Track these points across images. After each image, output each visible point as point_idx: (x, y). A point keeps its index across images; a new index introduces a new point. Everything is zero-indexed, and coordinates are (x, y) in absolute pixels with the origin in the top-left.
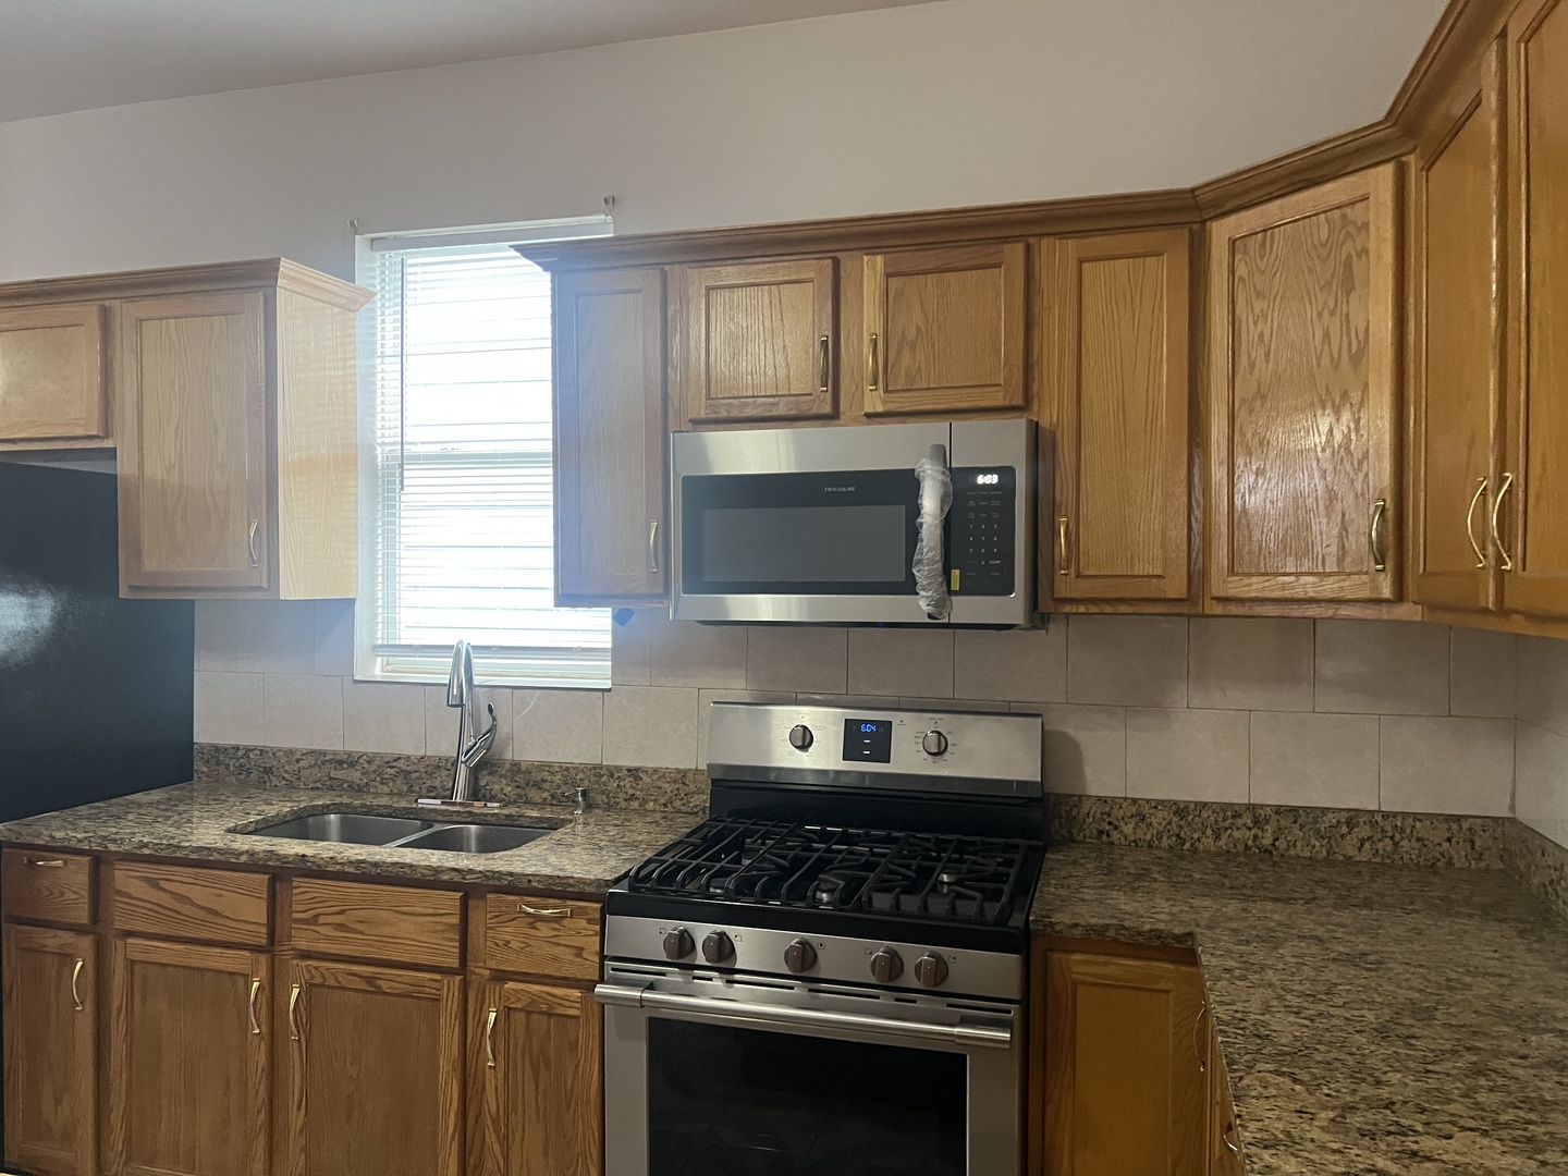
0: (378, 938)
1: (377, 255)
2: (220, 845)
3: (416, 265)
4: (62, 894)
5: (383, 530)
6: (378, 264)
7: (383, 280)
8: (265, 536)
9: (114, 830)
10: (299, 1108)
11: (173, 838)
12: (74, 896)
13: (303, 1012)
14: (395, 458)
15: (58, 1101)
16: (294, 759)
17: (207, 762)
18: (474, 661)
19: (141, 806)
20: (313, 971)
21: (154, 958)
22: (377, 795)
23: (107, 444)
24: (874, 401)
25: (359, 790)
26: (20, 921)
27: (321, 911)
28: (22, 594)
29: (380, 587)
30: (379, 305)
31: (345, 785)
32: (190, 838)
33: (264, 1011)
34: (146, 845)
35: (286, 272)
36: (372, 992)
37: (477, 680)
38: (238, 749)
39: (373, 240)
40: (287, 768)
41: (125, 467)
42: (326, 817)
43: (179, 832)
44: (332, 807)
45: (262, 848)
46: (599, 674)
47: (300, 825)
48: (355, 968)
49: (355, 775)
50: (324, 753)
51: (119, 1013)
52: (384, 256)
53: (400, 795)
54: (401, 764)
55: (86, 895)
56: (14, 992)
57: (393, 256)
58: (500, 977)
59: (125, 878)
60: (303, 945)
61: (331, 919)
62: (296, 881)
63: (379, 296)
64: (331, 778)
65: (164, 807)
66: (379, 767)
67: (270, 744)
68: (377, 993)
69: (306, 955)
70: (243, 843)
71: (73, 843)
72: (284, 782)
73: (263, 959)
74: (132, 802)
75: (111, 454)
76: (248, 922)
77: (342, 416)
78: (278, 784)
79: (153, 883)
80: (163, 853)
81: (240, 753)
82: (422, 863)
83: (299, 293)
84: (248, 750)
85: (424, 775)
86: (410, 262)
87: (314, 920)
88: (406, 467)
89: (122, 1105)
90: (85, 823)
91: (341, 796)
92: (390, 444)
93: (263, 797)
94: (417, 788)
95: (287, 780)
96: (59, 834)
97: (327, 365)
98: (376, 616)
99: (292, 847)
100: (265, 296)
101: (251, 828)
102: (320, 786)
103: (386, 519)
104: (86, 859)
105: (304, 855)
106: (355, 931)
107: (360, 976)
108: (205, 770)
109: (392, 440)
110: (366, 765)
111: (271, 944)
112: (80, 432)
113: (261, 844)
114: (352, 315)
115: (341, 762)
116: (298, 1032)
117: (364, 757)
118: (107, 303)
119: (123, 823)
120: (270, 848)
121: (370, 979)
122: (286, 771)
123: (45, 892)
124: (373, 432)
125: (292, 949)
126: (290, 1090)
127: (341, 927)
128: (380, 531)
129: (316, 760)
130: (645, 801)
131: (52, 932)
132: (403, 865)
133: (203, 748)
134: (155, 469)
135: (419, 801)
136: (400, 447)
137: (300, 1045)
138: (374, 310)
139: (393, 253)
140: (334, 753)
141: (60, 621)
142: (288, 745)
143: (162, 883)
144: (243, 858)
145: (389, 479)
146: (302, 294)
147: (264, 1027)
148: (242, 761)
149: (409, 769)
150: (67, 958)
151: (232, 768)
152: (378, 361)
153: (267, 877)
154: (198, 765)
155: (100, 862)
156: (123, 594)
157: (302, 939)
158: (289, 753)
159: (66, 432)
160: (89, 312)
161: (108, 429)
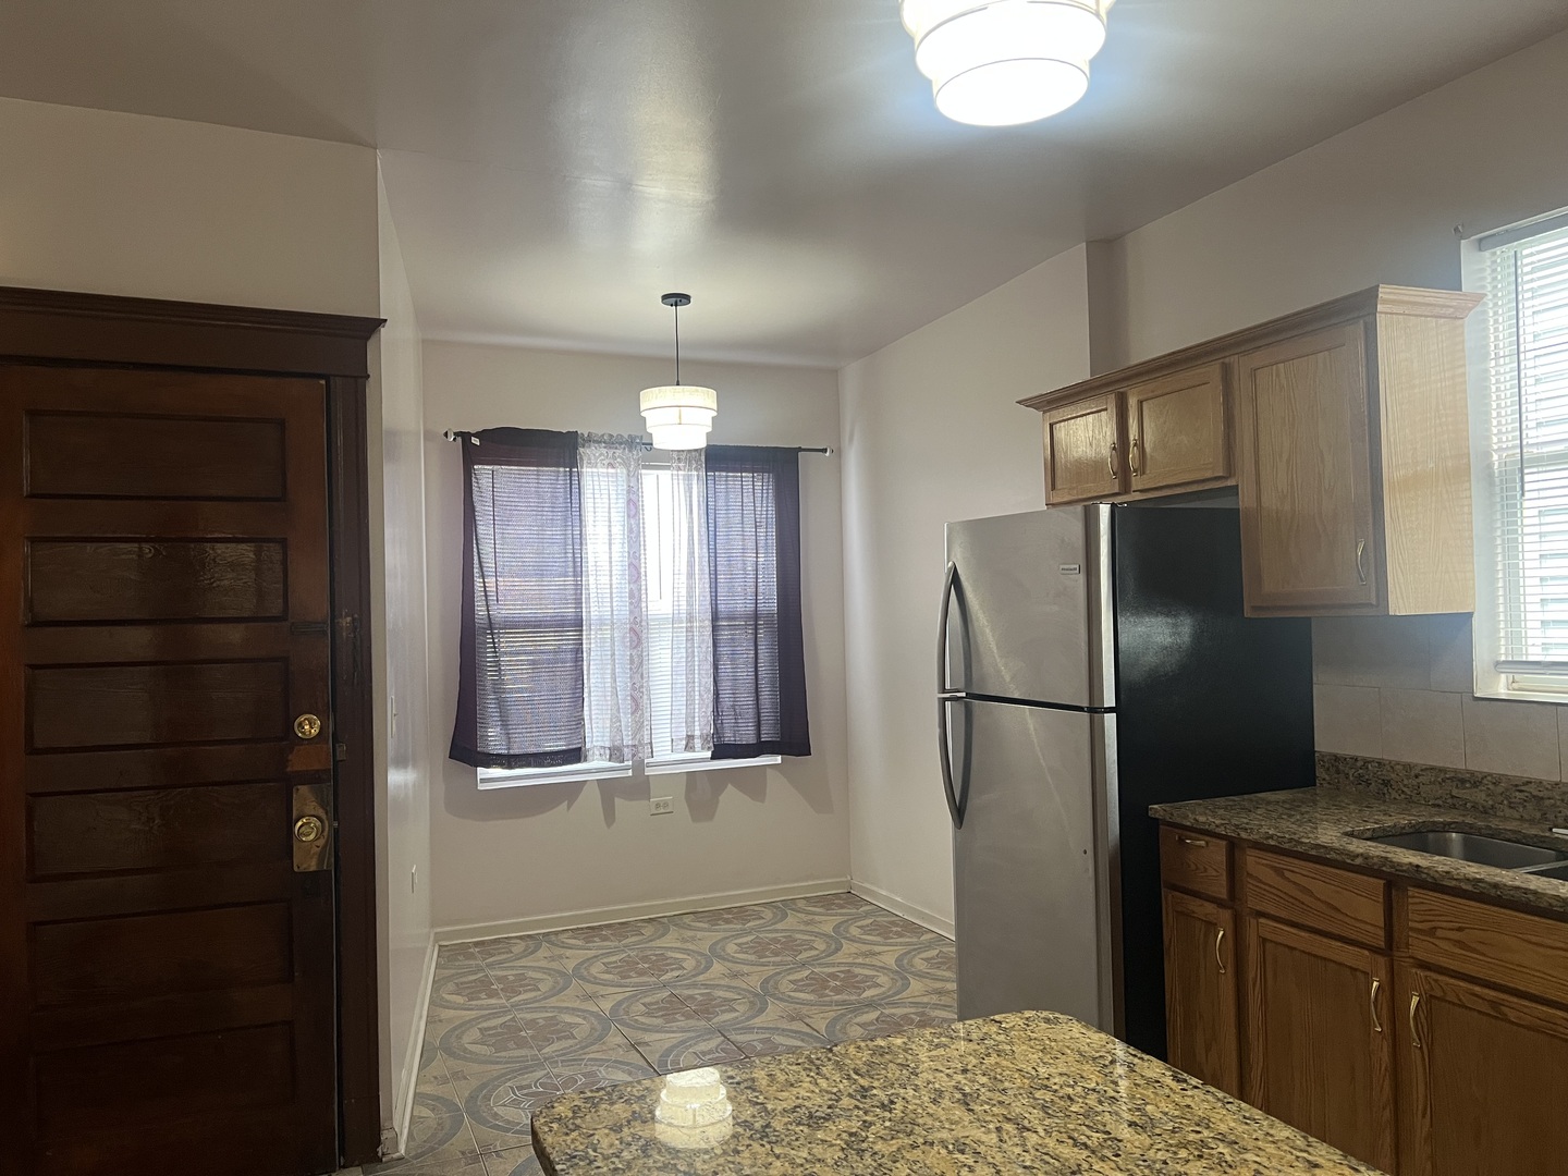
0: (1499, 963)
1: (1487, 254)
2: (1337, 845)
3: (1532, 255)
4: (1206, 870)
5: (1503, 540)
6: (1489, 263)
7: (1495, 279)
8: (1372, 555)
9: (1245, 821)
10: (1424, 1116)
11: (1295, 834)
12: (1214, 873)
13: (1423, 1020)
14: (1514, 462)
15: (1208, 1049)
16: (1413, 773)
17: (1328, 769)
19: (1269, 803)
20: (1433, 983)
21: (1280, 939)
22: (1505, 818)
23: (1230, 483)
25: (1484, 811)
26: (1175, 888)
27: (1439, 924)
28: (1167, 616)
29: (1501, 600)
30: (1491, 305)
31: (1469, 805)
32: (1310, 835)
33: (1384, 1012)
34: (1271, 837)
35: (1385, 296)
36: (1496, 1018)
38: (1356, 760)
39: (1480, 240)
40: (1406, 782)
41: (1245, 500)
42: (1447, 835)
43: (1300, 829)
44: (1453, 826)
45: (1377, 854)
47: (1417, 838)
48: (1477, 989)
49: (1480, 796)
50: (1442, 770)
51: (1254, 985)
52: (1495, 253)
53: (1532, 821)
54: (1532, 789)
55: (1224, 873)
56: (1172, 948)
57: (1504, 252)
59: (1253, 862)
60: (1421, 955)
61: (1452, 935)
62: (1412, 891)
63: (1490, 297)
64: (1453, 797)
65: (1287, 806)
66: (1507, 790)
67: (1387, 756)
68: (1502, 1020)
69: (1424, 966)
70: (1358, 847)
71: (1213, 827)
72: (1403, 796)
73: (1382, 960)
74: (1263, 800)
75: (1233, 491)
76: (1366, 923)
77: (1450, 427)
78: (1398, 797)
79: (1279, 872)
80: (1286, 846)
81: (1359, 764)
82: (1548, 892)
83: (1401, 314)
84: (1366, 762)
85: (1558, 803)
86: (1525, 252)
87: (1432, 932)
88: (1526, 471)
89: (1261, 1064)
90: (1221, 812)
91: (1464, 816)
92: (1507, 448)
93: (1382, 808)
94: (1551, 816)
95: (1406, 794)
96: (1202, 819)
97: (1433, 378)
98: (1498, 631)
99: (1407, 857)
100: (1365, 324)
101: (1368, 834)
102: (1441, 803)
103: (1506, 529)
104: (1224, 843)
105: (1418, 866)
106: (1474, 950)
107: (1483, 999)
108: (1327, 778)
109: (1510, 444)
110: (1491, 786)
111: (1389, 947)
112: (1208, 475)
113: (1376, 850)
114: (1459, 322)
115: (1463, 781)
116: (1420, 1040)
117: (1489, 778)
118: (1227, 360)
119: (1253, 815)
120: (1384, 855)
121: (1494, 1004)
122: (1405, 786)
123: (1193, 867)
124: (1488, 438)
125: (1410, 957)
126: (1415, 1096)
127: (1459, 943)
128: (1499, 541)
129: (1437, 776)
131: (1199, 902)
132: (1526, 891)
133: (1323, 756)
134: (1270, 500)
135: (1554, 830)
136: (1519, 451)
137: (1423, 1053)
138: (1485, 312)
139: (1504, 248)
140: (1455, 771)
141: (1197, 637)
142: (1406, 759)
143: (1287, 874)
144: (1358, 861)
145: (1508, 485)
146: (1404, 314)
147: (1385, 1028)
148: (1361, 771)
149: (1541, 794)
150: (1212, 926)
151: (1351, 778)
152: (1493, 363)
153: (1382, 882)
154: (1320, 772)
155: (1234, 846)
156: (1248, 613)
157: (1420, 949)
158: (1408, 767)
159: (1198, 476)
160: (1213, 371)
161: (1230, 470)
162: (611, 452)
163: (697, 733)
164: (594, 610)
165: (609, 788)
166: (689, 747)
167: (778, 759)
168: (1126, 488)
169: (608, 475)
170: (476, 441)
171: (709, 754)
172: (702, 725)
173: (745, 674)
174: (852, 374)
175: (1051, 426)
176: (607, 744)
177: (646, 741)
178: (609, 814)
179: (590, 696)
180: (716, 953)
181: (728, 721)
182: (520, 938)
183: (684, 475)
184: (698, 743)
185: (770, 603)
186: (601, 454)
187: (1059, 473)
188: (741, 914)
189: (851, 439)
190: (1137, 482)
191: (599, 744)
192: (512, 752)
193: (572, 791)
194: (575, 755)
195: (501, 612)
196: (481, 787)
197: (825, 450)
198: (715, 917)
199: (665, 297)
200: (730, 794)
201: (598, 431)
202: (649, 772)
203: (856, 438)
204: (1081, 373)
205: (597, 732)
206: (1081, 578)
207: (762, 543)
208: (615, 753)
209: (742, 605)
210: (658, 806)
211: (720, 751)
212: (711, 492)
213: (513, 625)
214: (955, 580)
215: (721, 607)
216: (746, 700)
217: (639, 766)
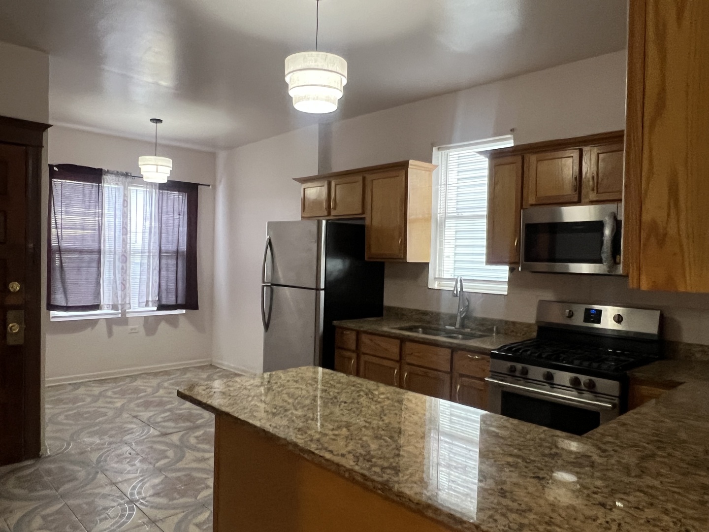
1: (440, 153)
3: (452, 155)
4: (349, 341)
6: (440, 155)
7: (441, 161)
8: (403, 243)
9: (362, 326)
11: (376, 328)
12: (352, 342)
13: (408, 380)
14: (443, 217)
17: (387, 310)
18: (463, 284)
19: (369, 321)
20: (411, 369)
21: (371, 361)
22: (434, 324)
23: (363, 216)
24: (593, 196)
25: (429, 322)
26: (339, 348)
27: (413, 352)
30: (440, 169)
31: (425, 321)
32: (381, 328)
33: (398, 379)
34: (370, 330)
35: (411, 163)
36: (426, 376)
37: (464, 290)
39: (439, 148)
41: (367, 222)
42: (418, 328)
43: (378, 327)
44: (420, 326)
46: (503, 289)
47: (410, 329)
48: (422, 369)
49: (428, 317)
50: (419, 310)
52: (442, 153)
53: (441, 324)
55: (355, 342)
57: (444, 153)
58: (462, 376)
59: (365, 339)
60: (408, 361)
61: (416, 354)
62: (408, 342)
63: (440, 166)
64: (421, 318)
66: (435, 315)
67: (404, 307)
69: (409, 364)
70: (393, 332)
71: (352, 328)
73: (398, 364)
75: (364, 219)
76: (394, 353)
77: (426, 205)
78: (406, 319)
79: (371, 340)
81: (396, 309)
84: (398, 309)
85: (447, 319)
87: (411, 354)
88: (446, 220)
90: (355, 323)
91: (423, 324)
92: (442, 213)
93: (402, 321)
94: (445, 323)
95: (408, 318)
96: (349, 325)
98: (436, 268)
100: (405, 170)
102: (417, 320)
103: (439, 238)
104: (356, 332)
105: (410, 336)
106: (422, 358)
107: (423, 371)
110: (431, 315)
111: (400, 360)
112: (356, 213)
113: (398, 332)
114: (431, 173)
115: (424, 313)
116: (406, 386)
117: (430, 312)
118: (364, 176)
119: (364, 324)
120: (401, 333)
121: (425, 373)
122: (408, 315)
123: (345, 340)
125: (405, 362)
127: (418, 357)
129: (417, 312)
130: (517, 333)
131: (347, 351)
133: (385, 307)
134: (376, 223)
135: (446, 326)
136: (445, 214)
138: (438, 171)
140: (422, 310)
141: (350, 267)
142: (409, 307)
143: (373, 340)
144: (394, 335)
145: (441, 224)
146: (416, 169)
148: (396, 311)
149: (443, 317)
150: (350, 359)
151: (393, 313)
153: (400, 340)
154: (385, 312)
155: (358, 333)
156: (366, 259)
157: (409, 359)
158: (409, 310)
159: (354, 213)
160: (359, 178)
161: (363, 213)
162: (117, 178)
163: (150, 299)
164: (107, 246)
165: (110, 322)
166: (147, 305)
167: (184, 311)
168: (329, 214)
169: (115, 188)
170: (56, 169)
171: (155, 308)
172: (153, 297)
173: (172, 276)
174: (222, 156)
175: (304, 189)
176: (111, 303)
177: (127, 302)
178: (110, 333)
179: (103, 283)
180: (159, 386)
181: (164, 295)
182: (70, 384)
183: (149, 191)
184: (150, 304)
185: (183, 247)
186: (113, 179)
187: (306, 206)
188: (166, 373)
189: (220, 181)
190: (333, 213)
191: (106, 303)
192: (68, 305)
193: (93, 323)
194: (97, 307)
195: (64, 245)
196: (52, 320)
197: (209, 185)
198: (156, 374)
199: (152, 120)
200: (163, 326)
201: (111, 169)
202: (128, 315)
203: (223, 181)
204: (315, 173)
205: (106, 299)
206: (316, 245)
207: (181, 223)
208: (114, 307)
209: (172, 247)
210: (132, 329)
211: (161, 307)
212: (160, 198)
213: (70, 251)
214: (270, 243)
215: (163, 248)
216: (172, 286)
217: (124, 313)
